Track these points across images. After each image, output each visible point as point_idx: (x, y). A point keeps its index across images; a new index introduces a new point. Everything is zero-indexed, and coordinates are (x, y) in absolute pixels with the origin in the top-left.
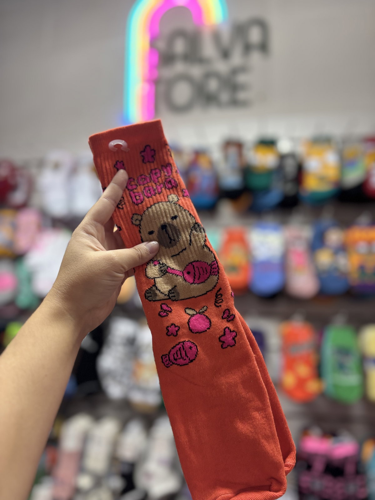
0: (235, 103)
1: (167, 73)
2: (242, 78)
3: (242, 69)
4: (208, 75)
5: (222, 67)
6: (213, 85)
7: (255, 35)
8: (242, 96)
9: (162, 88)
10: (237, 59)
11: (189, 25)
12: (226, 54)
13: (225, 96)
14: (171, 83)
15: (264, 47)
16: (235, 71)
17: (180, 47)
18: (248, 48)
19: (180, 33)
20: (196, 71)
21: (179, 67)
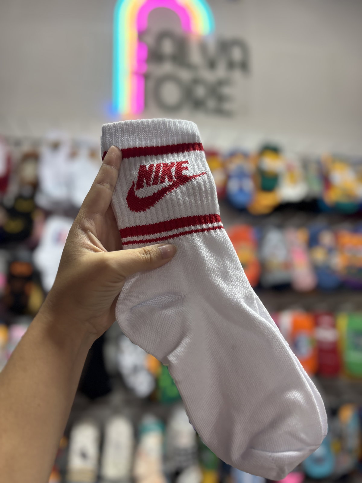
2: (226, 91)
4: (196, 81)
5: (209, 76)
6: (200, 92)
7: (237, 54)
8: (227, 106)
9: (151, 84)
10: (221, 72)
11: (178, 29)
12: (212, 65)
13: (211, 103)
14: (160, 82)
15: (244, 66)
17: (168, 47)
18: (231, 65)
19: (169, 34)
20: (185, 75)
21: (167, 68)
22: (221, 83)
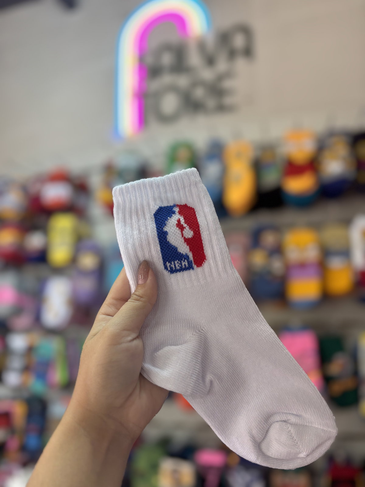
0: (222, 108)
1: (154, 85)
2: (227, 84)
3: (228, 75)
4: (194, 84)
5: (207, 74)
6: (199, 93)
7: (239, 41)
8: (228, 100)
10: (222, 65)
12: (211, 61)
13: (211, 103)
14: (158, 95)
15: (248, 52)
16: (221, 78)
17: (167, 59)
18: (232, 54)
19: (167, 47)
20: (183, 81)
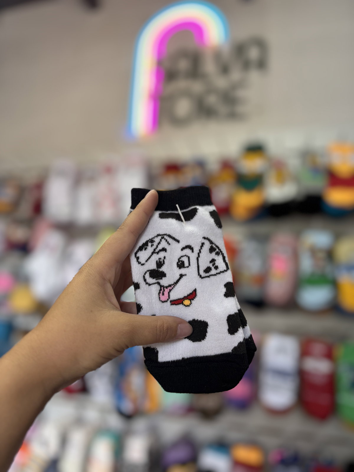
0: (233, 115)
1: (169, 89)
2: (240, 93)
3: (241, 84)
4: (208, 91)
7: (254, 53)
8: (240, 109)
10: (236, 75)
12: (225, 70)
13: (223, 109)
14: (172, 98)
15: (261, 64)
17: (183, 65)
20: (197, 87)
21: (182, 84)
22: (235, 87)
